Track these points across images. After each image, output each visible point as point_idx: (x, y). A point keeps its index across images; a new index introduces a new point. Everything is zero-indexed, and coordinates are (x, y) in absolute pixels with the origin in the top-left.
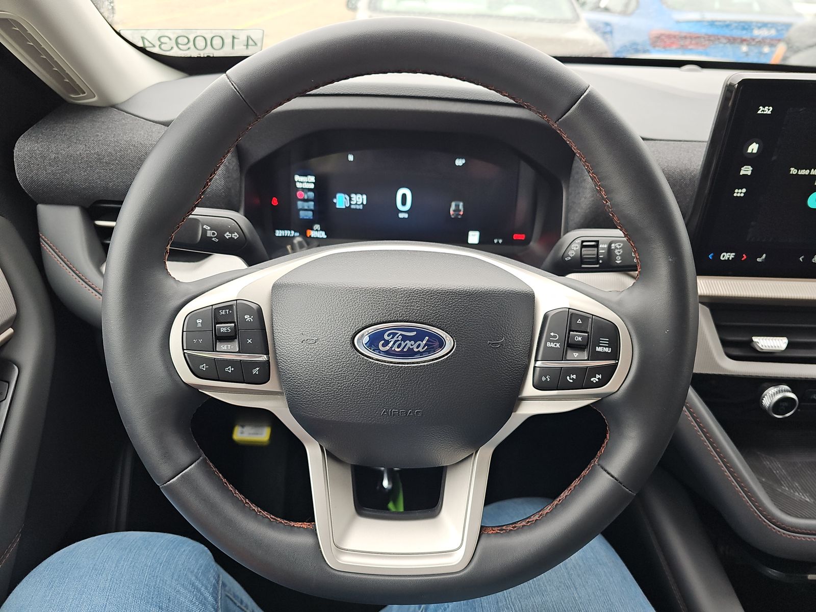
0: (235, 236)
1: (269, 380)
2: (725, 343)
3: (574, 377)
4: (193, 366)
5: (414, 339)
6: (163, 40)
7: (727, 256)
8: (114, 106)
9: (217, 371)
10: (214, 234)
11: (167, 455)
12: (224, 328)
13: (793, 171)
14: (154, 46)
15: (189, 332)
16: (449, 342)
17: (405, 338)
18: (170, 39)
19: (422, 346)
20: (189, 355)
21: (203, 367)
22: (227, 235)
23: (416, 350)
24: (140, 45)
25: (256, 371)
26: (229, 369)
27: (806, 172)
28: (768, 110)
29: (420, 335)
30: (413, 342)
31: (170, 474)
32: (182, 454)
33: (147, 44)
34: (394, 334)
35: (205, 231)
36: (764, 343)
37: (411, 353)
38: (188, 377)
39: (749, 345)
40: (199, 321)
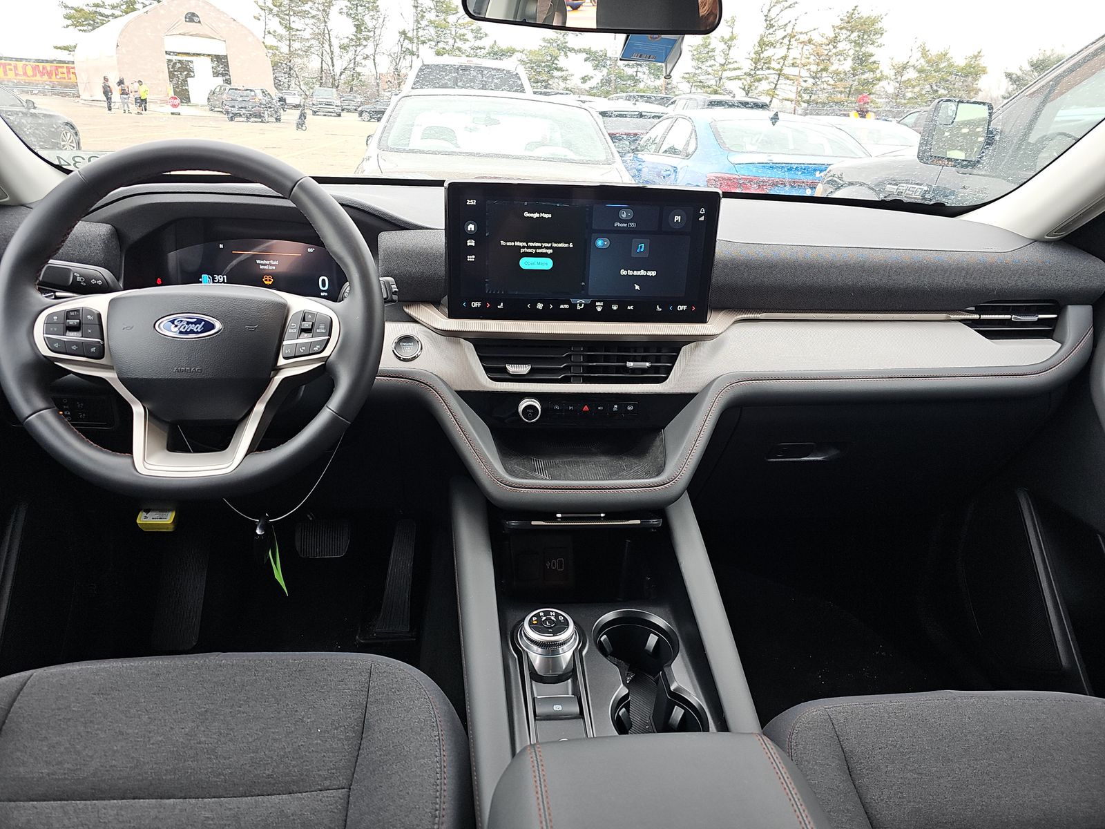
0: (100, 282)
1: (103, 357)
2: (487, 370)
3: (304, 348)
4: (50, 344)
5: (195, 323)
6: (76, 159)
7: (476, 304)
8: (23, 205)
9: (66, 348)
10: (82, 279)
11: (28, 401)
12: (72, 322)
13: (503, 243)
14: (70, 165)
15: (49, 323)
16: (218, 325)
17: (188, 323)
18: (84, 159)
19: (199, 328)
20: (47, 338)
21: (56, 345)
22: (93, 282)
23: (196, 330)
24: (57, 163)
25: (93, 350)
26: (74, 348)
27: (513, 244)
28: (473, 202)
29: (199, 321)
30: (193, 325)
31: (30, 413)
32: (39, 403)
33: (63, 162)
34: (182, 321)
35: (75, 277)
36: (512, 369)
37: (192, 332)
38: (45, 351)
39: (505, 371)
40: (55, 318)
